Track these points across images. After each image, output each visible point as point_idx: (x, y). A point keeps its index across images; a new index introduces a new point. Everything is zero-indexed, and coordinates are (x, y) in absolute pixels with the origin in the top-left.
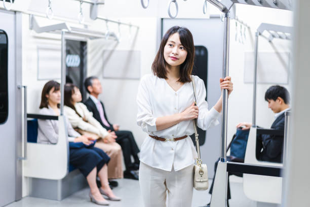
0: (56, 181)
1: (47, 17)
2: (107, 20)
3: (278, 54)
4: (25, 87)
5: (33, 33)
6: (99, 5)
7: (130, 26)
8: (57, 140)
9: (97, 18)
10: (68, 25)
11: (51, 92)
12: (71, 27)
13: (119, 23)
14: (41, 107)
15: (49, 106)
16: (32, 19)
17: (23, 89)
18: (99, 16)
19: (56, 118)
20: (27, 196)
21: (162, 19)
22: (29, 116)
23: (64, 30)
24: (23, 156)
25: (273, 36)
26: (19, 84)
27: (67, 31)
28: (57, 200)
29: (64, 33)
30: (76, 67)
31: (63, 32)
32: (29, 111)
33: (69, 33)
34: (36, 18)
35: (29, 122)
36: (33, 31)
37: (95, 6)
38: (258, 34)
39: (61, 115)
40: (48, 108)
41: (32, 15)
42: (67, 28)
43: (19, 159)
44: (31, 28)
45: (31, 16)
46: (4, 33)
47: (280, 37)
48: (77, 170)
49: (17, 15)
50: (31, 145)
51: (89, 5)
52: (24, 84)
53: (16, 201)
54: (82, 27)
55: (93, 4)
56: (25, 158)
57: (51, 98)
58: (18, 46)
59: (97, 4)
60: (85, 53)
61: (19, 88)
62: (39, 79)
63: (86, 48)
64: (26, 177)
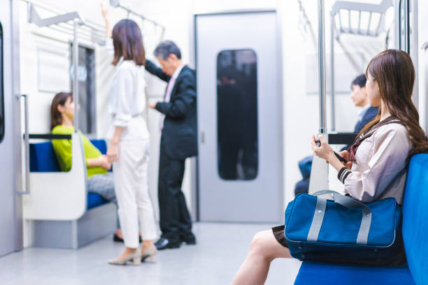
2: (129, 11)
5: (33, 27)
10: (81, 15)
12: (85, 18)
16: (31, 10)
17: (23, 98)
18: (121, 3)
19: (68, 137)
20: (28, 247)
23: (77, 20)
24: (24, 189)
26: (16, 92)
27: (79, 21)
28: (71, 248)
29: (77, 24)
31: (75, 23)
34: (37, 9)
35: (32, 147)
36: (32, 24)
41: (31, 4)
42: (80, 18)
43: (18, 194)
44: (30, 21)
45: (29, 4)
50: (34, 176)
52: (22, 93)
53: (16, 251)
56: (28, 192)
60: (92, 65)
61: (18, 98)
62: (40, 91)
63: (94, 58)
64: (28, 221)
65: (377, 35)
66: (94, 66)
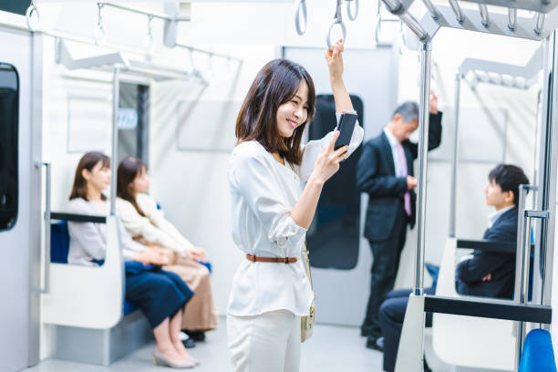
0: (100, 332)
1: (96, 44)
2: (191, 49)
3: (486, 111)
4: (46, 165)
5: (62, 69)
6: (180, 23)
7: (229, 59)
9: (176, 45)
10: (125, 57)
11: (95, 169)
12: (130, 61)
13: (211, 54)
16: (60, 47)
17: (44, 168)
18: (178, 42)
19: (102, 220)
20: (48, 359)
21: (284, 49)
22: (54, 216)
23: (118, 65)
24: (42, 286)
25: (479, 80)
26: (36, 159)
27: (122, 66)
28: (101, 365)
29: (118, 71)
30: (130, 131)
31: (116, 69)
32: (55, 208)
33: (126, 70)
34: (67, 44)
35: (54, 227)
36: (61, 66)
37: (172, 24)
38: (460, 77)
39: (112, 214)
40: (86, 199)
41: (61, 38)
42: (122, 62)
43: (34, 292)
44: (58, 61)
45: (58, 40)
46: (14, 69)
47: (491, 82)
48: (139, 312)
49: (36, 37)
50: (57, 268)
51: (162, 23)
52: (45, 160)
53: (29, 367)
54: (141, 59)
55: (168, 21)
56: (46, 290)
58: (37, 93)
59: (177, 20)
60: (145, 106)
61: (37, 167)
62: (69, 152)
63: (148, 97)
64: (47, 325)
65: (526, 88)
66: (148, 106)
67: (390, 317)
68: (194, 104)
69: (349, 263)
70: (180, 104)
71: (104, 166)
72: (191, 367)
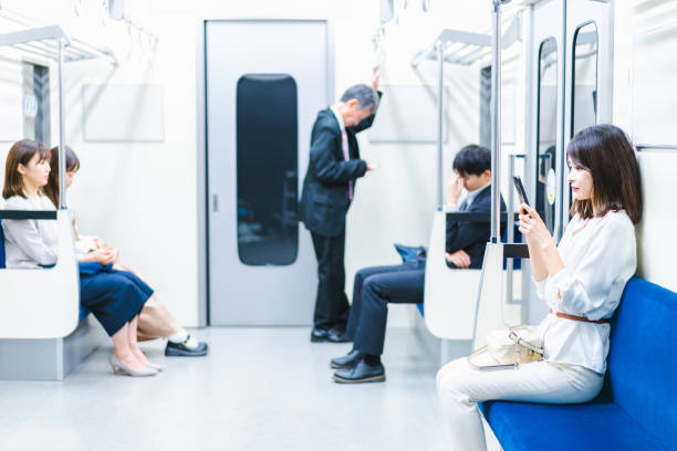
0: (51, 342)
8: (56, 258)
9: (123, 17)
11: (33, 162)
14: (7, 195)
15: (24, 191)
21: (205, 22)
27: (65, 41)
28: (55, 380)
31: (61, 44)
39: (62, 208)
40: (23, 196)
42: (66, 38)
57: (32, 175)
60: (44, 90)
63: (47, 80)
65: (470, 63)
66: (48, 92)
67: (376, 293)
68: (102, 87)
69: (288, 257)
70: (84, 88)
71: (41, 158)
72: (152, 375)
